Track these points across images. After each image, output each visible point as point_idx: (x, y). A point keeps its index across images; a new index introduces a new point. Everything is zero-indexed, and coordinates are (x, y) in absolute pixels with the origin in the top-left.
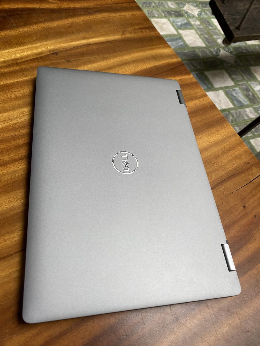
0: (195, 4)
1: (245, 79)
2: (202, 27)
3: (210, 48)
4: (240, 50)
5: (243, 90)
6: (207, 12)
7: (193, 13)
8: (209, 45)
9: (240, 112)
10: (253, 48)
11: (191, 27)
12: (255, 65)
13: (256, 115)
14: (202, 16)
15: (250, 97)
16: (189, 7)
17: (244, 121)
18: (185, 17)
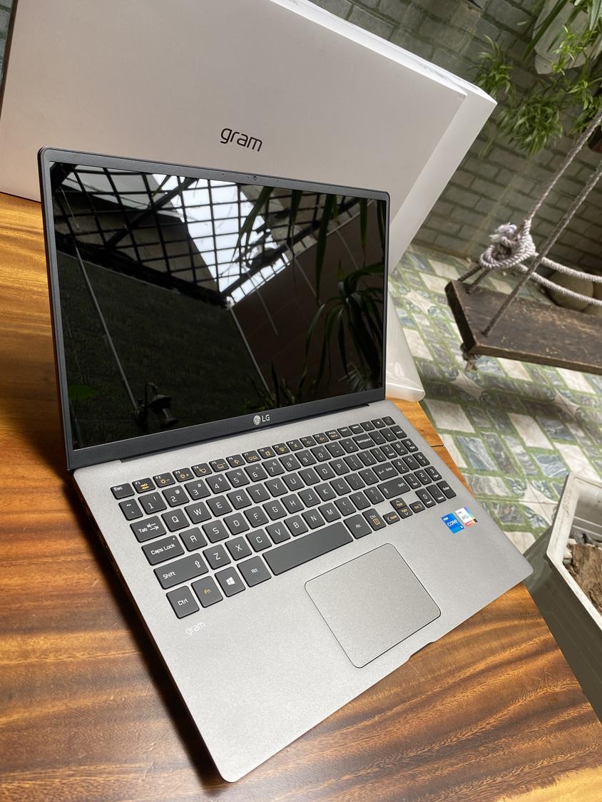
0: (426, 295)
1: (496, 429)
2: (432, 331)
3: (440, 366)
4: (495, 381)
5: (489, 445)
6: (446, 311)
7: (420, 307)
8: (439, 360)
9: (478, 479)
10: (519, 386)
11: (414, 327)
12: (517, 412)
13: (507, 493)
14: (435, 315)
15: (501, 460)
16: (416, 296)
17: (482, 497)
18: (406, 309)
